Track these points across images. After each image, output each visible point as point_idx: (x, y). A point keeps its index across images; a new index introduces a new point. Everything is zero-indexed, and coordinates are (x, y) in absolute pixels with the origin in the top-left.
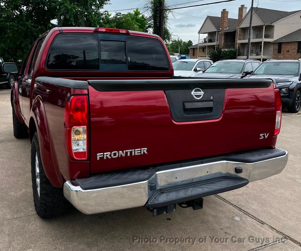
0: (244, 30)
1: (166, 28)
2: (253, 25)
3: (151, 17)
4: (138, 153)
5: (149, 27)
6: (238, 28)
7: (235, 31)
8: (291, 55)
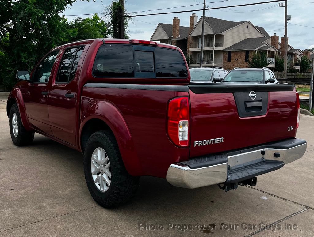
0: (196, 38)
1: (126, 35)
2: (204, 34)
3: (109, 23)
4: (218, 142)
5: (109, 33)
6: (189, 36)
7: (187, 40)
8: (240, 63)
